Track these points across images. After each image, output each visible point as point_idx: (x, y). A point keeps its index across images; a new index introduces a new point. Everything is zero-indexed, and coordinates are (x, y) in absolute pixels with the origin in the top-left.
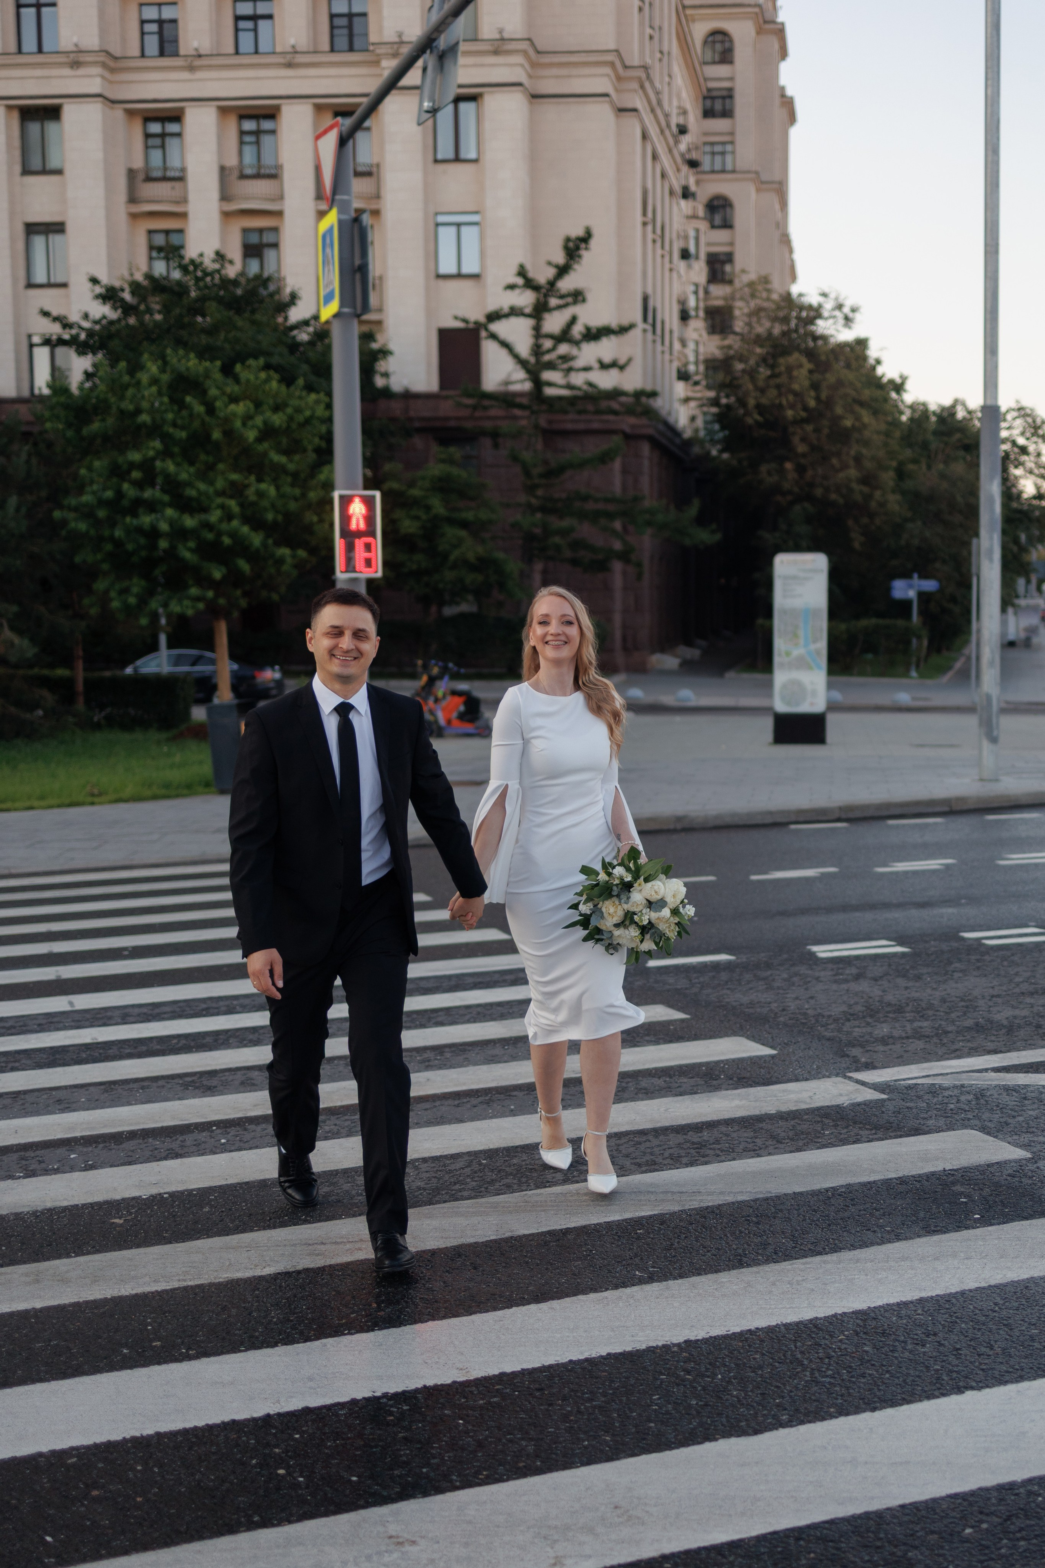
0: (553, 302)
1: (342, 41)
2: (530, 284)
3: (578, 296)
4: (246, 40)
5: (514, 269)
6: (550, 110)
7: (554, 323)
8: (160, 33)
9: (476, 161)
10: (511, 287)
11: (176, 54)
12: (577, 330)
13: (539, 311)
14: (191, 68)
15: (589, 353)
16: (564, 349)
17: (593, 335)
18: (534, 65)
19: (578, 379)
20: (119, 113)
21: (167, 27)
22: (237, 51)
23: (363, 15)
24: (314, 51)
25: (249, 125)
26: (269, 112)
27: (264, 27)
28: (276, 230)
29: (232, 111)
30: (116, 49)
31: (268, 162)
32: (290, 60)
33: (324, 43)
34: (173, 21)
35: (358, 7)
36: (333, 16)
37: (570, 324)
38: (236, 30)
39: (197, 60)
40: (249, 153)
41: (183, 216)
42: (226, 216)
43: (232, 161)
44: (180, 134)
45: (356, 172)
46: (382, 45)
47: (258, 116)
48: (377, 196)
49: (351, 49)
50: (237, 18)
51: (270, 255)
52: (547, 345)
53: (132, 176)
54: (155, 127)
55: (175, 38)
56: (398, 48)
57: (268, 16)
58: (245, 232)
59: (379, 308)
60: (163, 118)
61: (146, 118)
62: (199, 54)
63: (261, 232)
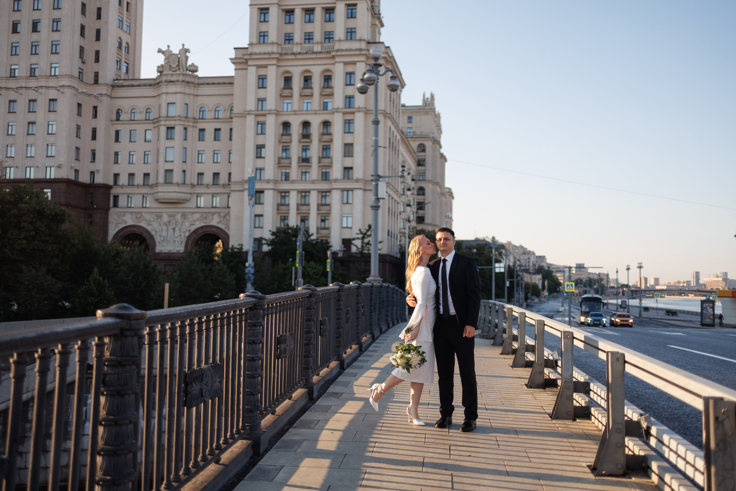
0: (366, 236)
1: (324, 178)
2: (361, 233)
3: (371, 236)
4: (304, 177)
5: (358, 229)
7: (366, 241)
8: (286, 175)
9: (351, 204)
10: (357, 234)
11: (288, 180)
12: (371, 242)
13: (363, 238)
14: (292, 183)
16: (368, 246)
18: (365, 184)
20: (276, 192)
21: (287, 174)
22: (301, 180)
23: (329, 172)
24: (318, 180)
25: (303, 194)
26: (309, 191)
27: (308, 174)
28: (308, 217)
29: (300, 192)
30: (276, 179)
31: (307, 202)
32: (313, 182)
33: (320, 179)
34: (288, 173)
35: (328, 170)
36: (322, 173)
37: (369, 241)
38: (302, 175)
39: (293, 182)
40: (303, 200)
41: (288, 213)
42: (298, 214)
43: (299, 202)
44: (288, 196)
45: (326, 205)
46: (333, 180)
47: (305, 192)
48: (330, 210)
49: (326, 180)
50: (302, 172)
51: (306, 222)
52: (364, 245)
53: (278, 205)
54: (283, 194)
55: (289, 177)
56: (336, 181)
57: (309, 172)
58: (301, 217)
59: (330, 234)
60: (285, 192)
61: (281, 192)
62: (294, 181)
63: (305, 217)
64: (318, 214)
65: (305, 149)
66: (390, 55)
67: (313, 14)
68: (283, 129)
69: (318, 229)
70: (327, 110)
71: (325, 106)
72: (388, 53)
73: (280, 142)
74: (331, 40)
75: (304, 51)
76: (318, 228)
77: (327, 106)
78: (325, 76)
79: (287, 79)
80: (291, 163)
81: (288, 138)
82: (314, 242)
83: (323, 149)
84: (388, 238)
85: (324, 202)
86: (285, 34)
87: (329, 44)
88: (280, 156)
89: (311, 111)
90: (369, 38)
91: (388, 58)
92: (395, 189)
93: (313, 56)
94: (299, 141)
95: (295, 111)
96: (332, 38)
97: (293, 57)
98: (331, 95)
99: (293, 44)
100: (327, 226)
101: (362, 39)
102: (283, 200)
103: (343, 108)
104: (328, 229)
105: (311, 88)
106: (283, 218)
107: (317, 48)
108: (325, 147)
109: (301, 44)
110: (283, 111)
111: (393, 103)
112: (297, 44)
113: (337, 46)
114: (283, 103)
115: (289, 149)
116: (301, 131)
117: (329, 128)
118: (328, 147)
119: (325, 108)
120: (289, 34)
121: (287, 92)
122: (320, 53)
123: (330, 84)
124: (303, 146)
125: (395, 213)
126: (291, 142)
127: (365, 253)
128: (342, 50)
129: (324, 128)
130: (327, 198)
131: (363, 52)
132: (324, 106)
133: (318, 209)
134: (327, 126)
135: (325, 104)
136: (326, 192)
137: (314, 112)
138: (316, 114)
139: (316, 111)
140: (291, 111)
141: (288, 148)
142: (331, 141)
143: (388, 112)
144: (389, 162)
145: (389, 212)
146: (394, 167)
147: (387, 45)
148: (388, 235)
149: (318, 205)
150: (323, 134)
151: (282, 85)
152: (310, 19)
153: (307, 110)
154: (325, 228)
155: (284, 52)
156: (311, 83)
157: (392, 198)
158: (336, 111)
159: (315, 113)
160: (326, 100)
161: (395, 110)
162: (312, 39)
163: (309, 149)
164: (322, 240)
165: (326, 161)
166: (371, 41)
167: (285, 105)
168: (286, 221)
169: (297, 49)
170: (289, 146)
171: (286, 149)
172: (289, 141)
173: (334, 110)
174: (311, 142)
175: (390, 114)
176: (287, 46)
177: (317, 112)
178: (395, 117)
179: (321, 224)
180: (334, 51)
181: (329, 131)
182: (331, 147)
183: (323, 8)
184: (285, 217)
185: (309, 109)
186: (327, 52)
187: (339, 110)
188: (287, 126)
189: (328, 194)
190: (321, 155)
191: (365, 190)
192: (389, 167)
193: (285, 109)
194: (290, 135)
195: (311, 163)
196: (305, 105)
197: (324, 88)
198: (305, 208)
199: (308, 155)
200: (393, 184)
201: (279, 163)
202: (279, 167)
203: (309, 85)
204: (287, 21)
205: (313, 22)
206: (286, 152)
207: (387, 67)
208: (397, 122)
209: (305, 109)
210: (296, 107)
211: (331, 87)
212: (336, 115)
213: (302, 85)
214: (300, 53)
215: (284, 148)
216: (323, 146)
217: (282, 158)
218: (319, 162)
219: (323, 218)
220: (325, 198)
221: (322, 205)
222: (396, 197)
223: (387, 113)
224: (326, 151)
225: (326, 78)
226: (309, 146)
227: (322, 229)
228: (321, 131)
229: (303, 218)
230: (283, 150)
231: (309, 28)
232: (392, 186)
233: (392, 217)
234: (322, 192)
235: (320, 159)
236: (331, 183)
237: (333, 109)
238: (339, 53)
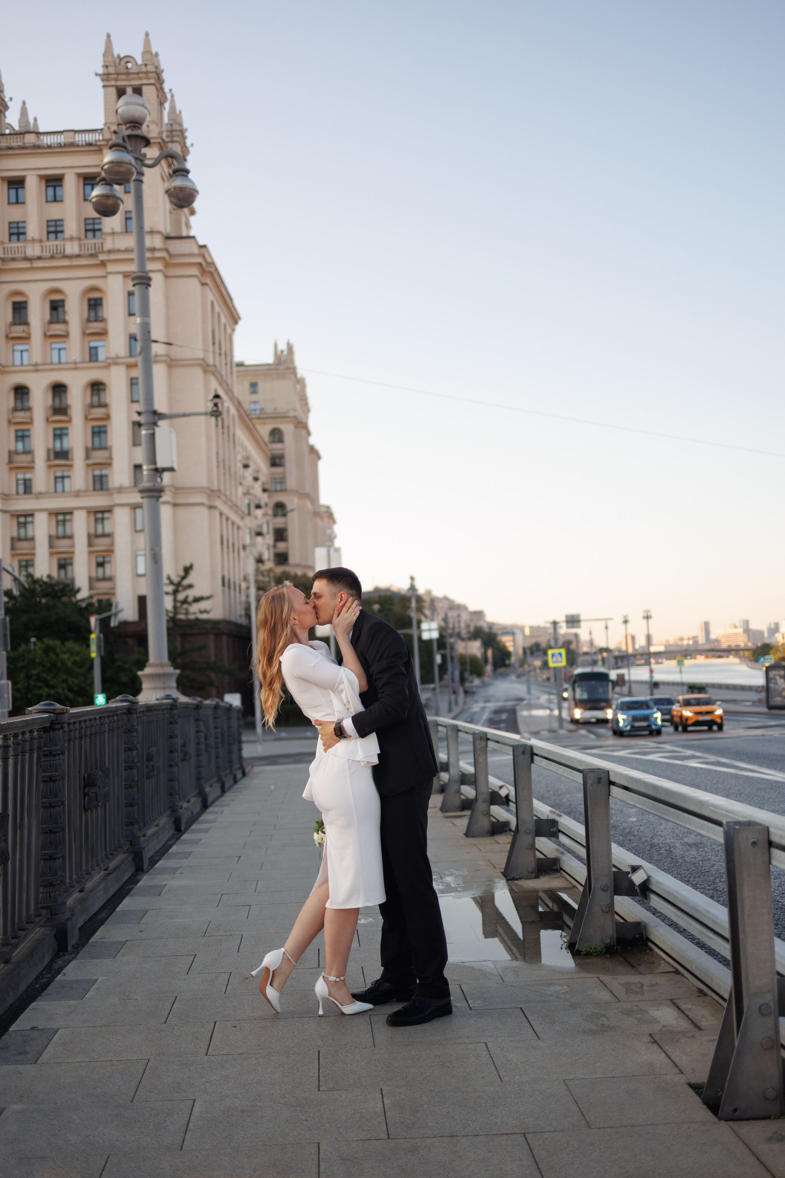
0: (181, 589)
1: (98, 486)
2: (172, 582)
3: (190, 586)
4: (59, 486)
6: (181, 511)
7: (181, 596)
8: (25, 484)
11: (30, 493)
12: (190, 599)
13: (175, 593)
14: (37, 498)
15: (195, 608)
16: (185, 606)
17: (197, 600)
19: (192, 617)
20: (8, 516)
21: (27, 482)
22: (56, 491)
23: (106, 476)
24: (87, 491)
25: (60, 518)
26: (69, 513)
27: (67, 481)
28: (71, 559)
29: (54, 513)
30: (6, 491)
31: (68, 532)
32: (77, 494)
33: (91, 487)
34: (30, 480)
35: (104, 472)
36: (94, 477)
37: (187, 597)
38: (56, 483)
39: (39, 495)
40: (61, 529)
41: (33, 554)
42: (51, 554)
43: (54, 533)
44: (32, 522)
45: (104, 535)
46: (114, 489)
47: (64, 514)
48: (112, 544)
49: (102, 489)
50: (56, 478)
51: (69, 568)
52: (178, 605)
53: (13, 539)
54: (22, 520)
55: (30, 487)
56: (120, 490)
57: (68, 477)
58: (59, 560)
59: (114, 588)
60: (25, 516)
61: (18, 516)
62: (40, 493)
63: (65, 559)
64: (90, 553)
65: (59, 434)
66: (209, 260)
67: (61, 186)
68: (16, 398)
69: (92, 581)
70: (97, 360)
71: (93, 354)
72: (203, 257)
73: (10, 422)
74: (98, 234)
75: (48, 254)
76: (91, 579)
77: (96, 355)
78: (89, 300)
79: (17, 306)
80: (33, 462)
81: (27, 414)
82: (84, 605)
83: (94, 433)
84: (224, 592)
85: (100, 531)
86: (10, 223)
87: (93, 241)
88: (13, 448)
89: (67, 363)
90: (168, 230)
91: (204, 264)
92: (232, 501)
93: (66, 262)
94: (47, 420)
95: (36, 365)
96: (100, 230)
97: (26, 265)
98: (103, 334)
99: (25, 241)
100: (108, 574)
101: (155, 229)
102: (22, 531)
103: (125, 357)
104: (110, 579)
105: (65, 322)
106: (24, 563)
107: (72, 248)
108: (96, 430)
109: (41, 241)
110: (13, 365)
111: (220, 348)
112: (33, 240)
113: (109, 244)
114: (14, 351)
115: (29, 436)
116: (50, 402)
117: (102, 393)
118: (103, 429)
119: (93, 358)
120: (18, 223)
121: (18, 331)
122: (78, 256)
123: (100, 314)
124: (55, 429)
125: (233, 545)
126: (31, 422)
127: (181, 620)
128: (119, 251)
129: (92, 395)
130: (106, 522)
131: (158, 254)
132: (90, 355)
133: (90, 545)
134: (99, 390)
135: (93, 351)
136: (103, 512)
137: (72, 366)
138: (75, 369)
139: (75, 363)
140: (29, 365)
141: (26, 433)
142: (108, 417)
143: (211, 362)
144: (217, 454)
145: (222, 543)
146: (227, 463)
147: (201, 243)
148: (223, 585)
149: (89, 536)
150: (92, 406)
151: (10, 318)
152: (55, 196)
153: (60, 363)
154: (105, 579)
155: (10, 256)
156: (64, 312)
157: (227, 519)
158: (115, 361)
159: (75, 367)
160: (93, 344)
161: (223, 362)
162: (62, 232)
163: (67, 435)
164: (100, 601)
165: (99, 456)
166: (173, 234)
167: (18, 355)
168: (30, 570)
169: (33, 250)
170: (28, 430)
171: (22, 436)
172: (28, 420)
173: (110, 361)
174: (70, 421)
175: (215, 366)
176: (15, 245)
177: (79, 365)
178: (224, 373)
179: (97, 572)
180: (103, 252)
181: (102, 400)
182: (109, 430)
183: (79, 175)
184: (27, 561)
185: (63, 360)
186: (91, 255)
187: (120, 361)
188: (22, 394)
189: (106, 515)
190: (90, 445)
191: (175, 505)
192: (218, 462)
193: (18, 362)
194: (29, 409)
195: (72, 460)
196: (55, 353)
197: (89, 320)
198: (65, 542)
199: (66, 445)
200: (228, 493)
201: (10, 462)
202: (11, 469)
203: (61, 316)
204: (13, 199)
205: (61, 201)
206: (23, 441)
207: (204, 281)
208: (229, 382)
209: (55, 359)
210: (37, 358)
211: (103, 320)
212: (114, 369)
213: (47, 317)
214: (39, 258)
215: (20, 434)
216: (93, 427)
217: (17, 453)
218: (88, 457)
219: (100, 560)
220: (103, 523)
221: (97, 536)
222: (234, 517)
223: (208, 365)
224: (100, 437)
225: (92, 302)
226: (66, 428)
227: (98, 580)
228: (88, 400)
229: (62, 562)
230: (17, 437)
231: (54, 211)
232: (226, 496)
233: (228, 553)
234: (96, 512)
235: (88, 452)
236: (111, 494)
237: (107, 358)
238: (113, 257)
